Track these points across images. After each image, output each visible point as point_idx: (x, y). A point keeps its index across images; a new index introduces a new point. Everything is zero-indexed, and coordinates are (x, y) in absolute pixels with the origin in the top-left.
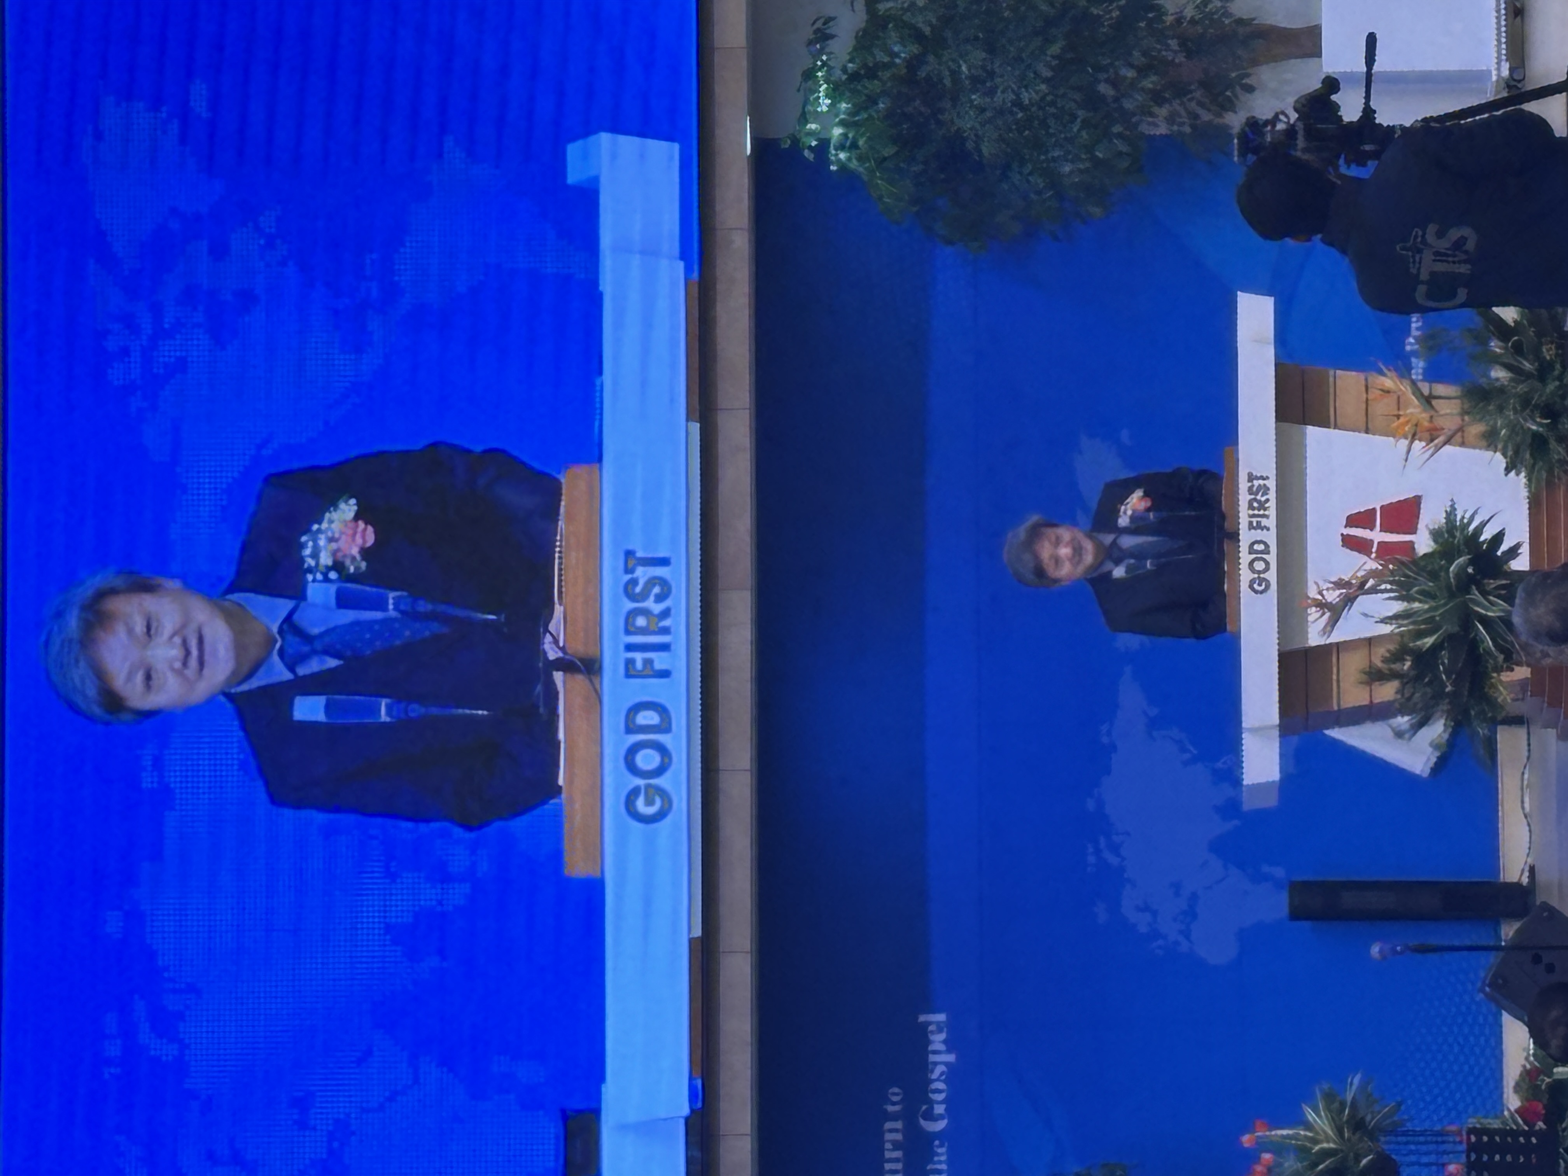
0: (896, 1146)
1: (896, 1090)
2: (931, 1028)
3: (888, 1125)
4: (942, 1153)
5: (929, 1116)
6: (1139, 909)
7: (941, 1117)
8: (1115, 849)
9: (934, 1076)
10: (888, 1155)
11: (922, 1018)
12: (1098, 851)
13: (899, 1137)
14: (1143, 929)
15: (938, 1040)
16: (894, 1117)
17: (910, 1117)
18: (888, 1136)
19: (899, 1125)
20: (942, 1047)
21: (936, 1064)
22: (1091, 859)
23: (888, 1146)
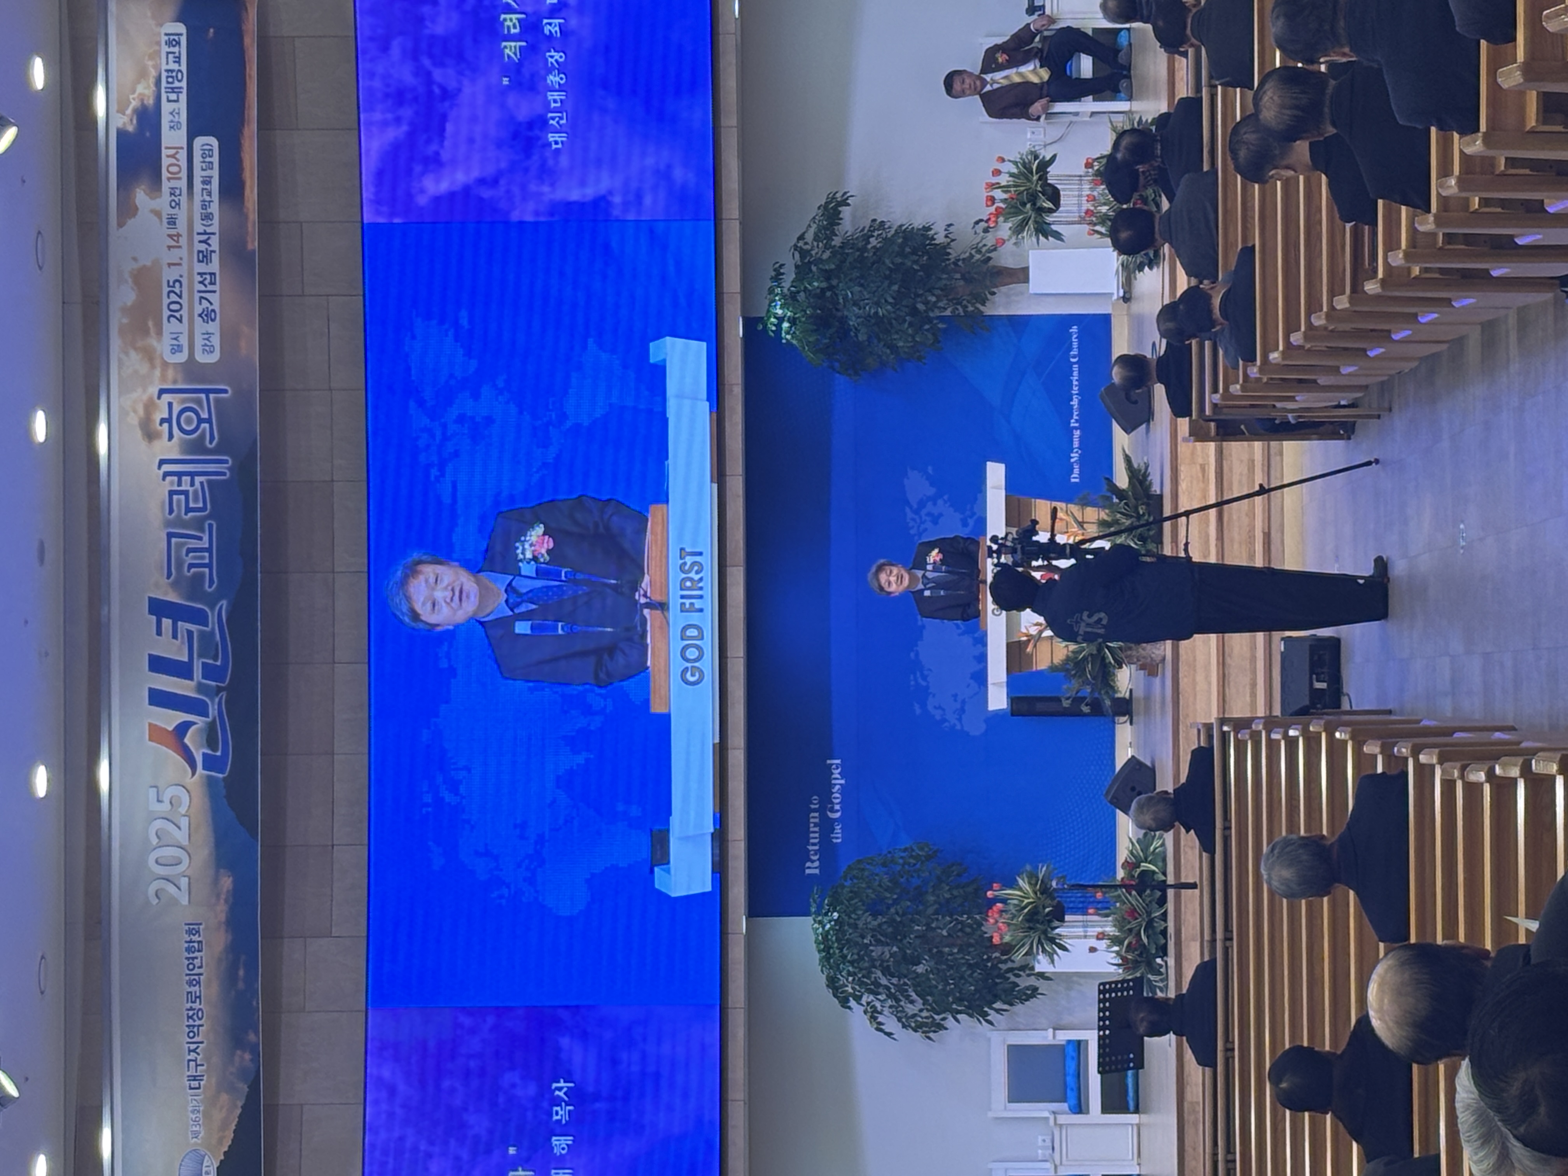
0: (816, 825)
1: (815, 797)
2: (834, 766)
3: (812, 815)
4: (838, 828)
5: (832, 810)
6: (935, 707)
7: (837, 811)
8: (924, 678)
9: (834, 790)
10: (811, 829)
11: (829, 762)
12: (916, 680)
13: (817, 820)
14: (938, 717)
15: (836, 773)
16: (815, 811)
17: (822, 811)
18: (812, 820)
19: (816, 814)
20: (838, 776)
21: (835, 784)
22: (912, 683)
23: (812, 825)
